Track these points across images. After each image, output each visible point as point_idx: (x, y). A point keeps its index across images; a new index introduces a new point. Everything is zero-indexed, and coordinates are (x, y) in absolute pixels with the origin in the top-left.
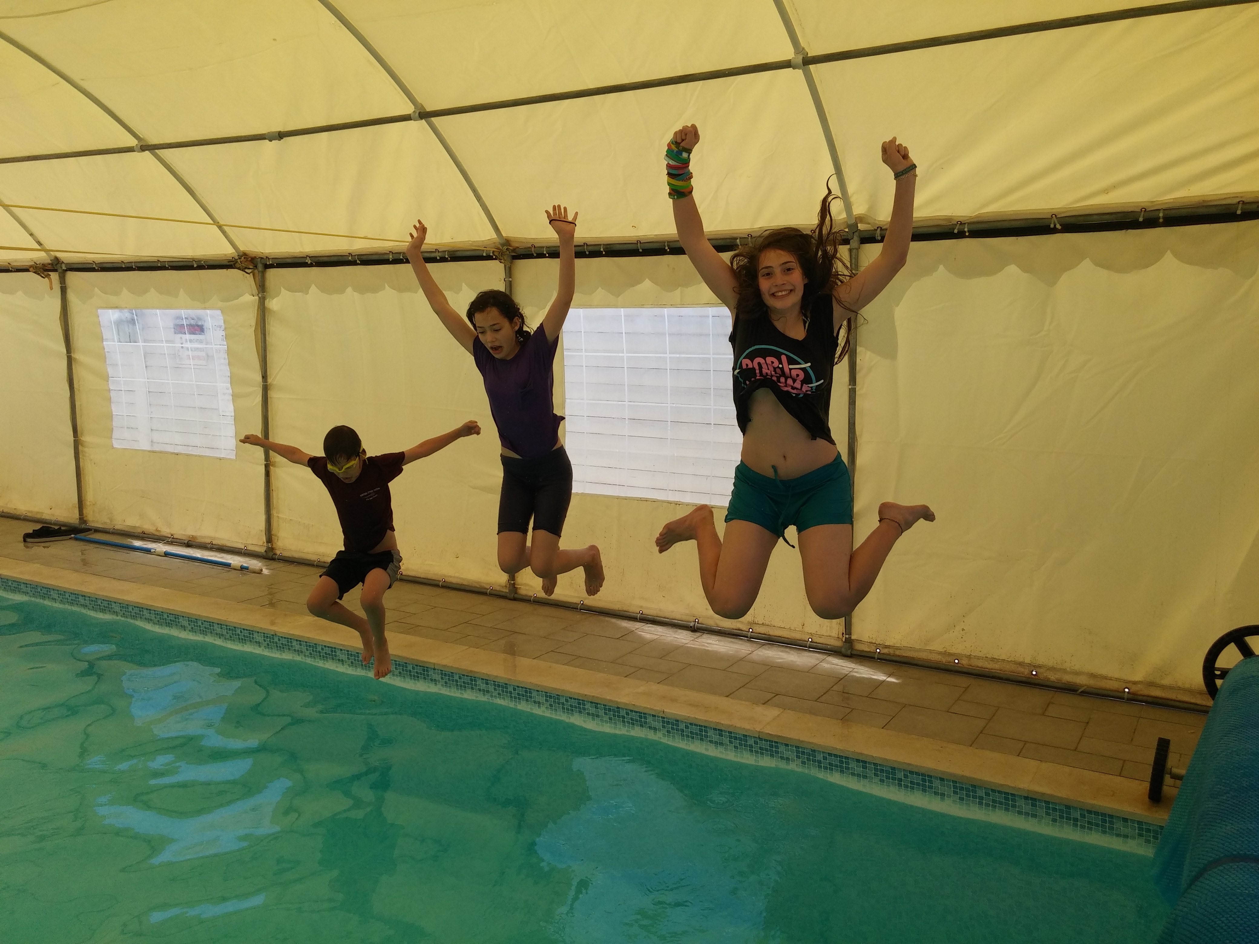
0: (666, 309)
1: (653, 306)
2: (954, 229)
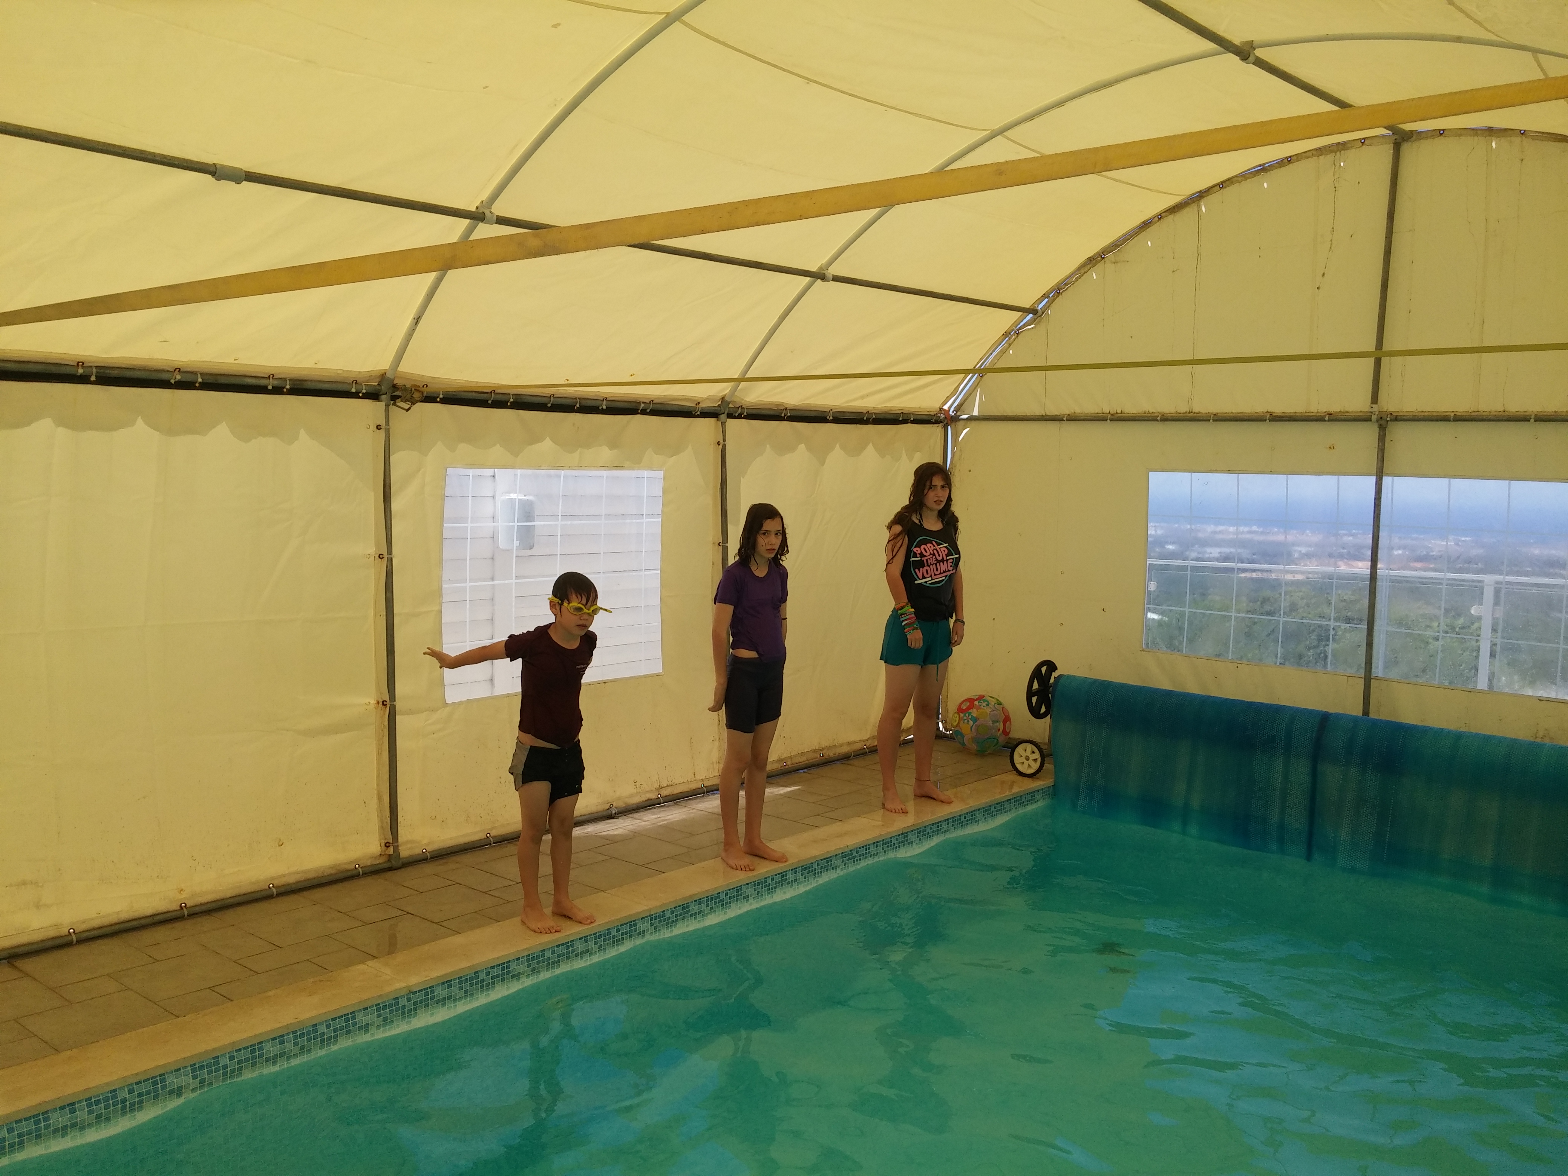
0: (563, 472)
1: (549, 468)
2: (782, 413)
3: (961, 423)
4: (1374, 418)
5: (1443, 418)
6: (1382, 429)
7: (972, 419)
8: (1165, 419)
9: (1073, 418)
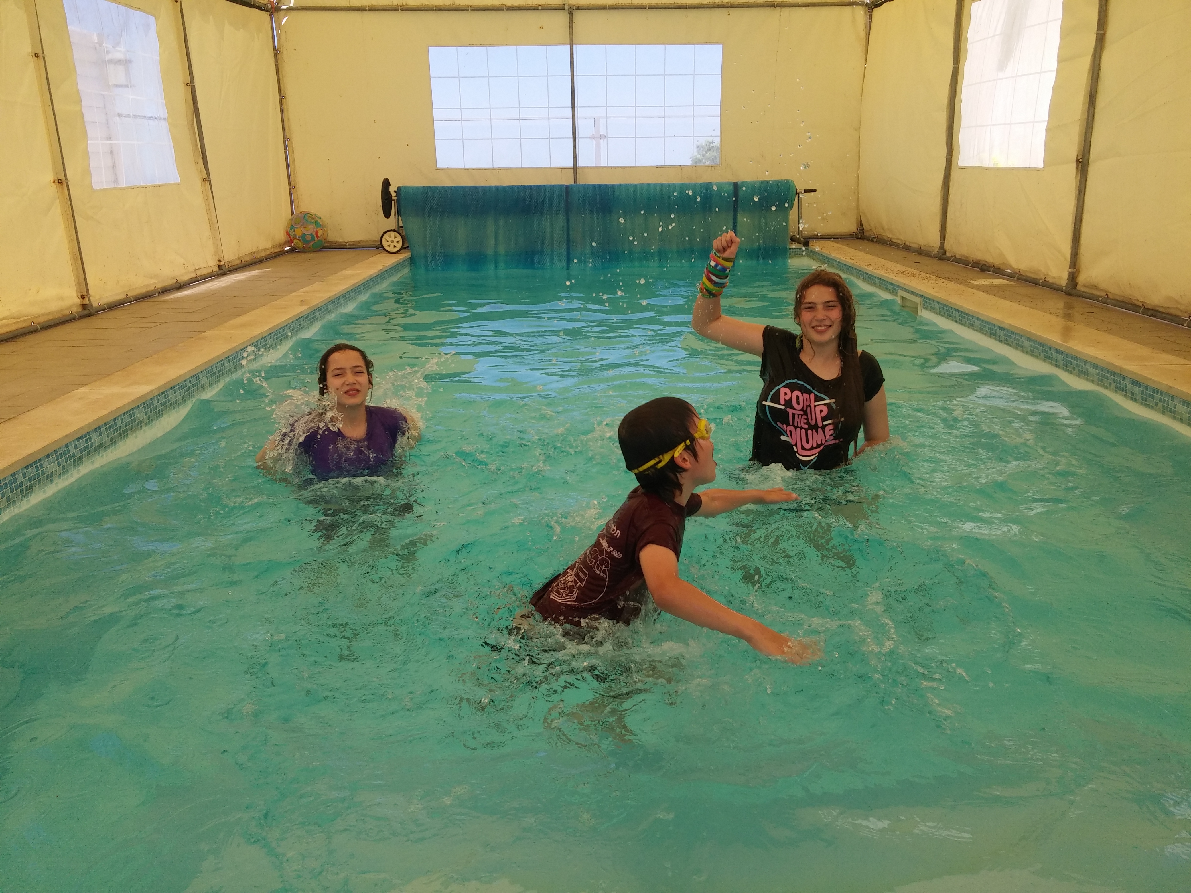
3: (282, 13)
4: (566, 7)
5: (603, 8)
6: (571, 14)
7: (290, 9)
8: (439, 9)
9: (373, 9)
